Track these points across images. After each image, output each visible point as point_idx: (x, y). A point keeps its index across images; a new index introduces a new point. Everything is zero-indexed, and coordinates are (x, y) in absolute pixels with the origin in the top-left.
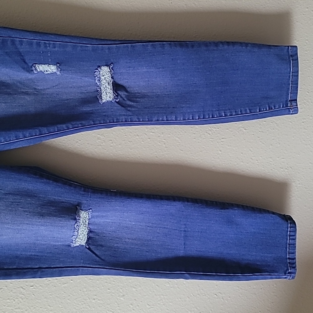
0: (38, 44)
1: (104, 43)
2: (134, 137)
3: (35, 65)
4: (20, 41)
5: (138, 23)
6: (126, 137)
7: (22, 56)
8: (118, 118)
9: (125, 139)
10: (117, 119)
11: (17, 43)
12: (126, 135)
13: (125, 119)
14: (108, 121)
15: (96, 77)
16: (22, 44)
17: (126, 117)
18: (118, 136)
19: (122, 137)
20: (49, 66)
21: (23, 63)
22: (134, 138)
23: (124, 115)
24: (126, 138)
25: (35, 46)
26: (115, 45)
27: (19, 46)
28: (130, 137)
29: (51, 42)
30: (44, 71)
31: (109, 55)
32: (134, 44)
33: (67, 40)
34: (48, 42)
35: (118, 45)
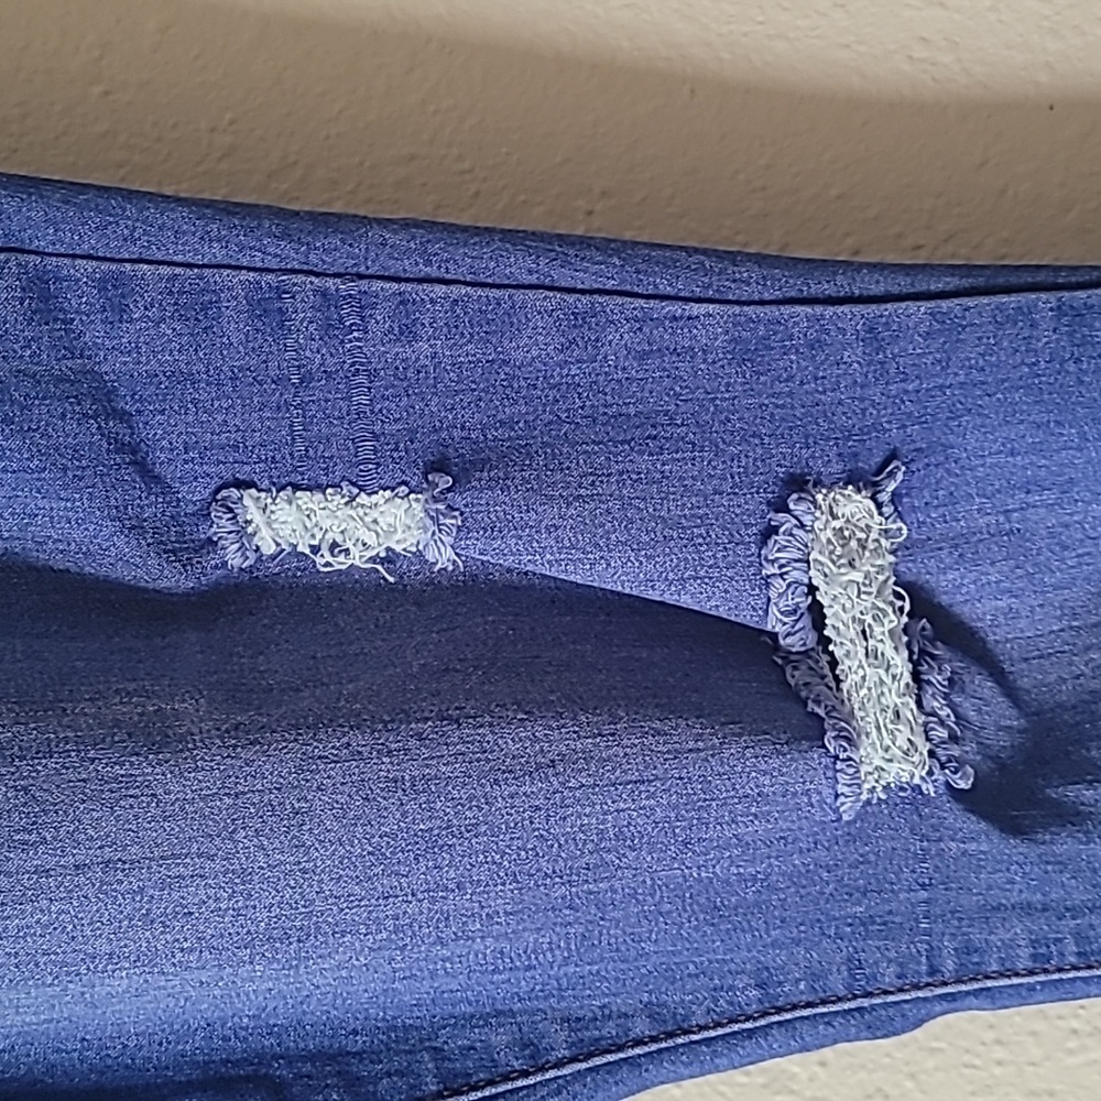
0: (268, 310)
1: (829, 289)
2: (1071, 1052)
3: (234, 493)
4: (102, 284)
5: (1051, 108)
6: (999, 1053)
7: (123, 417)
8: (977, 937)
9: (997, 1071)
10: (967, 950)
11: (80, 299)
12: (999, 1042)
13: (1034, 943)
14: (889, 976)
15: (779, 584)
16: (123, 309)
17: (1041, 925)
18: (933, 1051)
19: (967, 1058)
20: (363, 498)
21: (129, 474)
22: (1071, 1061)
23: (1027, 909)
24: (1000, 1063)
25: (234, 327)
26: (924, 306)
27: (94, 333)
28: (1036, 1053)
29: (377, 285)
30: (315, 549)
31: (874, 393)
32: (1081, 294)
33: (518, 266)
34: (352, 287)
35: (945, 304)
